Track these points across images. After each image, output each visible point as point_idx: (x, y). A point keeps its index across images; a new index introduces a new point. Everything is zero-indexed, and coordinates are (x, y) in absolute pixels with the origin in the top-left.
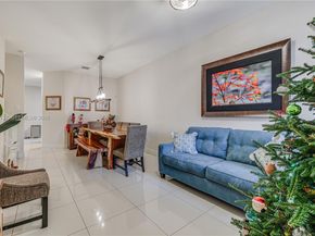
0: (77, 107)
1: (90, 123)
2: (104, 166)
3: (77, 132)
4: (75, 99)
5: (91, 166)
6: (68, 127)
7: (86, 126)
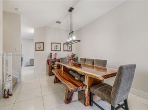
0: (53, 49)
1: (62, 59)
2: (79, 100)
3: (54, 64)
4: (52, 43)
5: (68, 100)
6: (48, 61)
7: (59, 61)
